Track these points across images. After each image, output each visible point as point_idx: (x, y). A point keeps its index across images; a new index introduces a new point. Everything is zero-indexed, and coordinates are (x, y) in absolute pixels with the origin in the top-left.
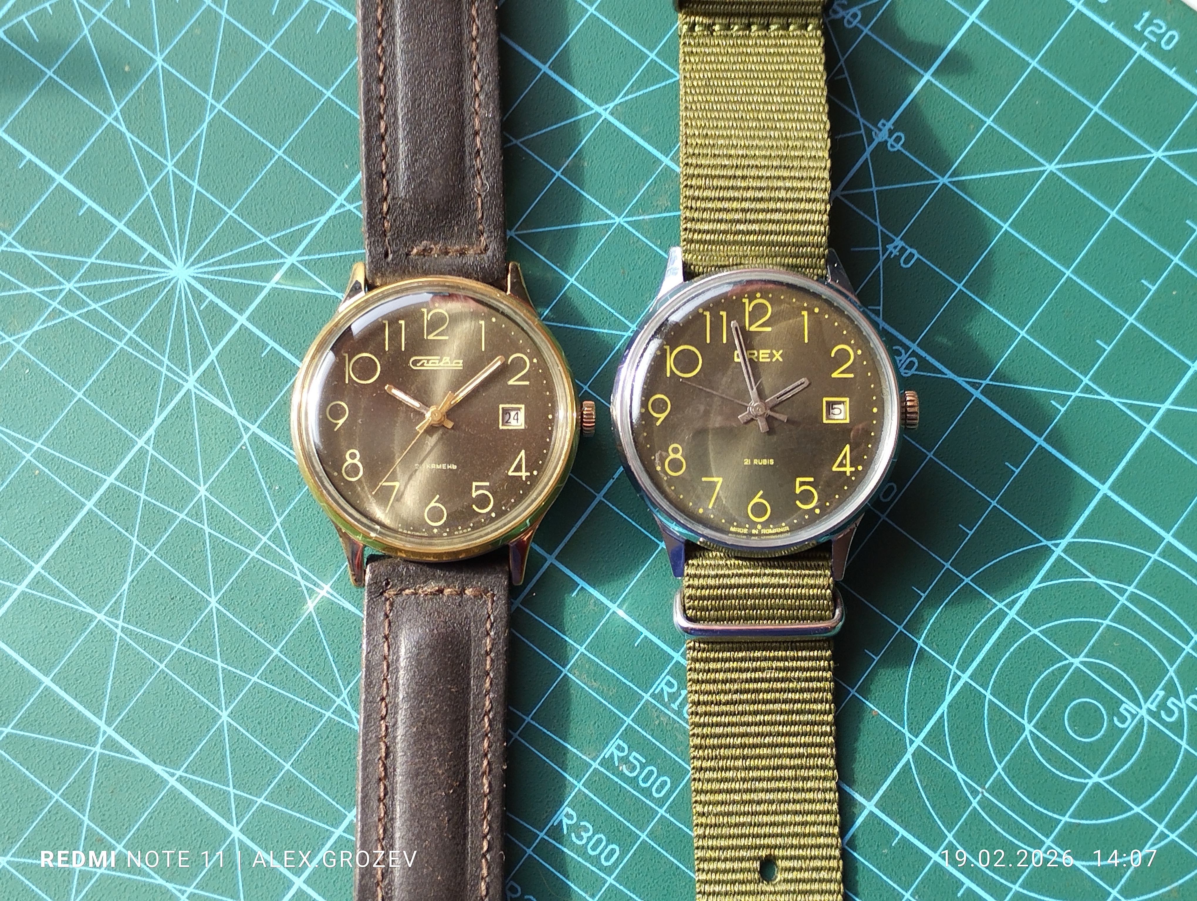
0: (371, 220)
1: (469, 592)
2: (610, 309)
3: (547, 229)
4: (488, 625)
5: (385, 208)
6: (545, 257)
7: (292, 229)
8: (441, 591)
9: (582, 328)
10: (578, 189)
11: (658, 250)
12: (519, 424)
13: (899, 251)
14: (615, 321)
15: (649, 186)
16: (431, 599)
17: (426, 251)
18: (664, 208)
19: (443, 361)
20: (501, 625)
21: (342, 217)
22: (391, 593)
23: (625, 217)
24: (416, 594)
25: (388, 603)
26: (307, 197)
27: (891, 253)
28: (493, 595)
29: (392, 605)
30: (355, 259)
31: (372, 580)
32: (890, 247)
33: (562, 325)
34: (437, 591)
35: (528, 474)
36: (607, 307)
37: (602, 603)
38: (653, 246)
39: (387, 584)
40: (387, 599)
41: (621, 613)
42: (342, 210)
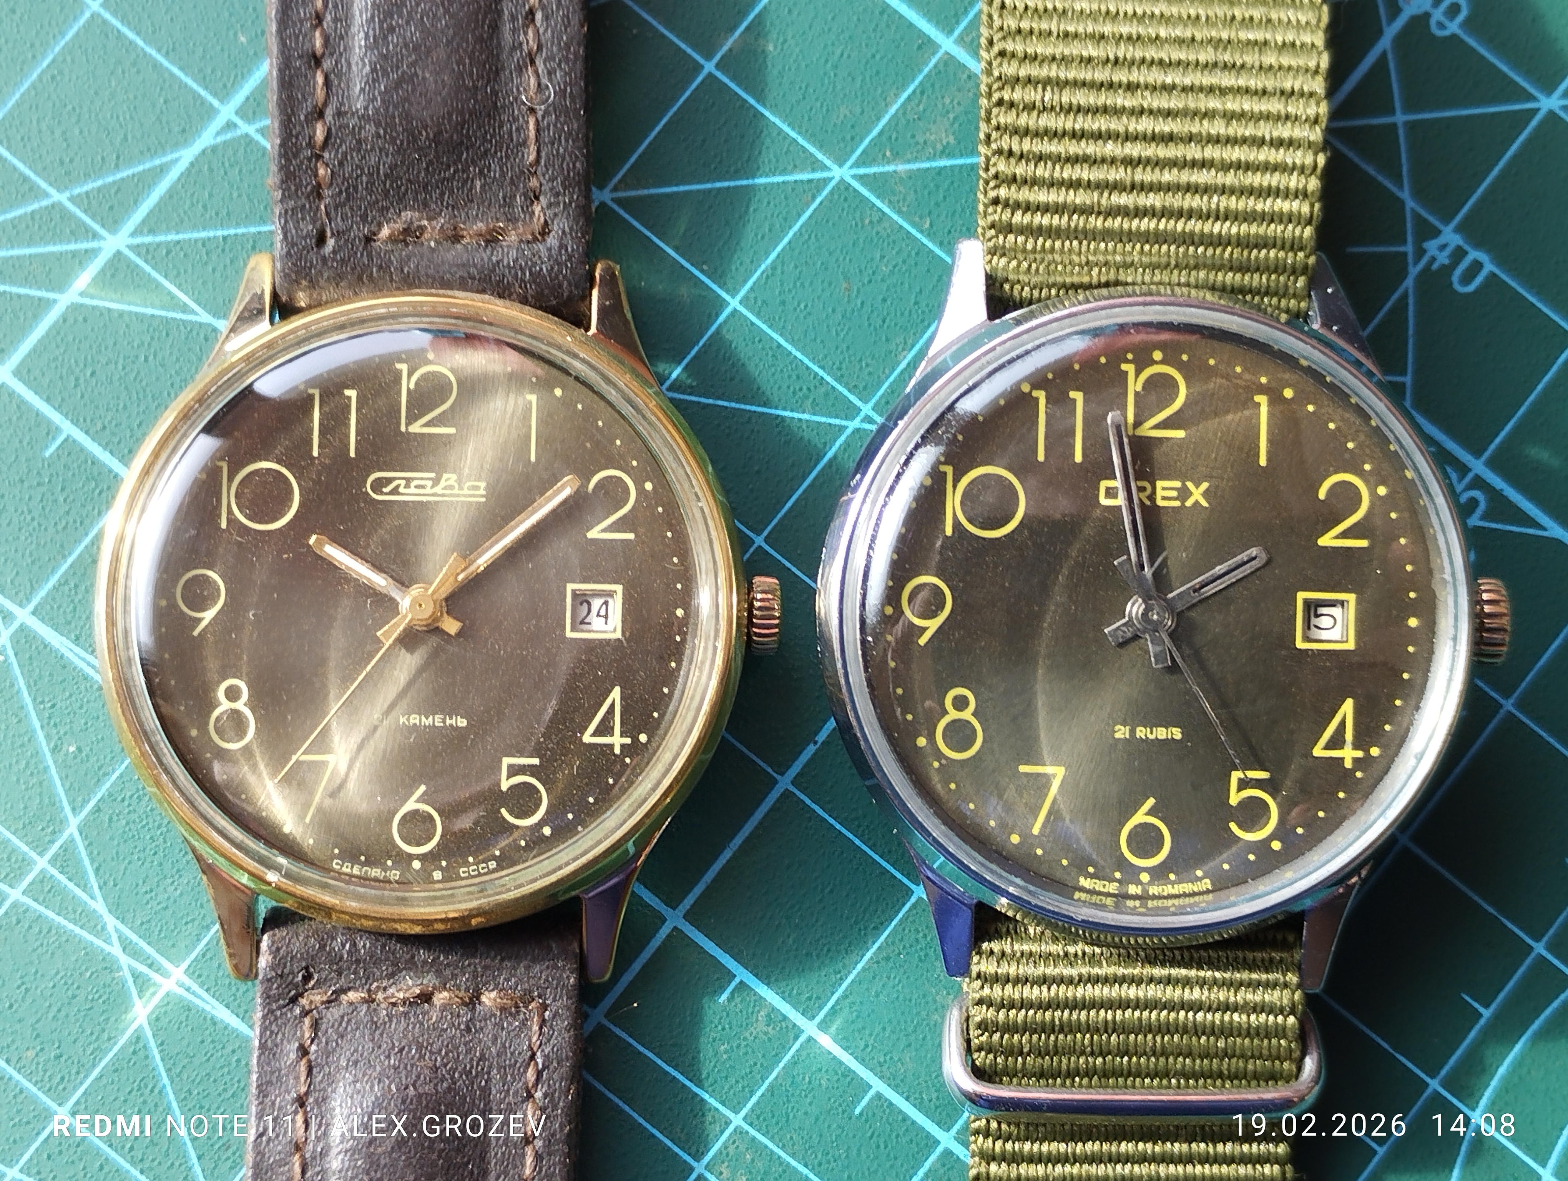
0: (288, 160)
1: (489, 998)
2: (816, 368)
3: (682, 188)
4: (531, 1075)
5: (320, 133)
6: (676, 249)
7: (119, 176)
8: (426, 997)
9: (754, 408)
10: (752, 101)
11: (925, 241)
12: (610, 627)
13: (1451, 256)
14: (827, 394)
15: (909, 99)
16: (406, 1014)
17: (410, 234)
18: (939, 147)
19: (443, 483)
20: (559, 1076)
21: (230, 152)
22: (314, 998)
23: (856, 165)
24: (373, 1001)
25: (307, 1021)
26: (154, 106)
27: (1433, 259)
28: (544, 1007)
29: (316, 1026)
30: (256, 244)
31: (272, 968)
32: (1432, 246)
33: (711, 401)
34: (418, 996)
35: (628, 741)
36: (811, 365)
37: (785, 1018)
38: (913, 231)
39: (307, 978)
40: (305, 1013)
41: (826, 1041)
42: (229, 136)
